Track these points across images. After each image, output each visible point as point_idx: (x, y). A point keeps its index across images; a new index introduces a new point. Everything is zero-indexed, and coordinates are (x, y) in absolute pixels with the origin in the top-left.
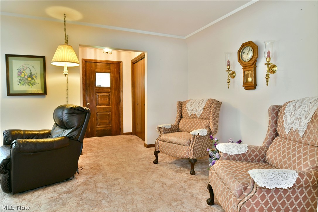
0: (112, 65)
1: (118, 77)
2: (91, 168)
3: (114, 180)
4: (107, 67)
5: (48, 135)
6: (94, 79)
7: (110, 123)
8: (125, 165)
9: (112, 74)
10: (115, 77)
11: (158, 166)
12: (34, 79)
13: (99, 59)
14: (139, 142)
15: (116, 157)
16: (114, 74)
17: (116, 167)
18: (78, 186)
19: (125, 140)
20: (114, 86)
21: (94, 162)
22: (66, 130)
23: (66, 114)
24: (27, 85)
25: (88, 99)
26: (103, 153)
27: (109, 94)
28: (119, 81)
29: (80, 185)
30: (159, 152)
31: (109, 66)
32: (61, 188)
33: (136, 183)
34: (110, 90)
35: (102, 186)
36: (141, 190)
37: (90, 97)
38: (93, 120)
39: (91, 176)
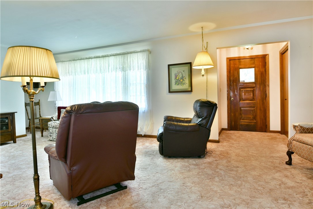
0: (256, 59)
1: (264, 71)
2: (220, 154)
3: (235, 167)
4: (252, 62)
5: (190, 121)
6: (238, 75)
7: (255, 118)
8: (252, 159)
9: (257, 69)
10: (260, 71)
11: (290, 168)
12: (184, 80)
13: (242, 55)
14: (284, 142)
15: (248, 150)
16: (259, 68)
17: (243, 158)
18: (204, 163)
19: (268, 137)
20: (259, 80)
21: (226, 150)
22: (199, 119)
23: (199, 106)
24: (180, 85)
25: (232, 94)
26: (238, 145)
27: (254, 90)
28: (264, 75)
29: (206, 163)
30: (293, 153)
31: (253, 61)
32: (192, 161)
33: (253, 174)
34: (254, 85)
35: (222, 168)
36: (254, 181)
37: (234, 92)
38: (237, 115)
39: (217, 160)
